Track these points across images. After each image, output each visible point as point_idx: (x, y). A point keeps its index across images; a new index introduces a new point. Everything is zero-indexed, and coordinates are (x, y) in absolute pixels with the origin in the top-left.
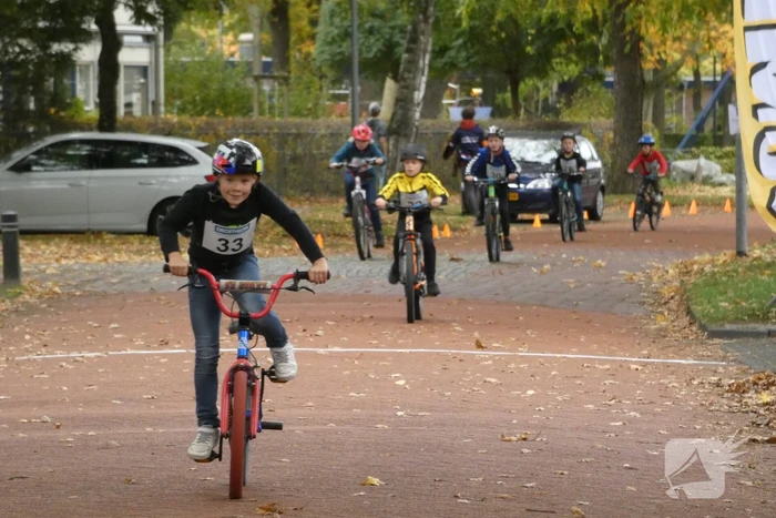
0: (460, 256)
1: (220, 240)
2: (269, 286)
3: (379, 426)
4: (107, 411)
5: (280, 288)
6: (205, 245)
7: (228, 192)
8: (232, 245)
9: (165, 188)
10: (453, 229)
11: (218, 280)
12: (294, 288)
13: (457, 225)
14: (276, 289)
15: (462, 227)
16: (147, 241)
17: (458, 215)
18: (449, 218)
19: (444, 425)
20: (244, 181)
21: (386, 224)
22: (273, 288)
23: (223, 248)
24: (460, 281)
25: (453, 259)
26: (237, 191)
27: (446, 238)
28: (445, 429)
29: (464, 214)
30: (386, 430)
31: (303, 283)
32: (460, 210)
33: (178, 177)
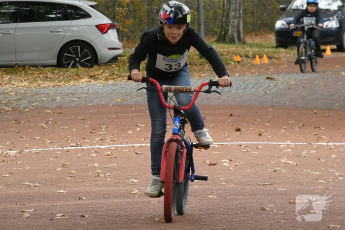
0: (273, 77)
1: (167, 65)
2: (192, 90)
3: (210, 196)
4: (23, 191)
5: (199, 92)
6: (157, 66)
7: (169, 35)
8: (173, 67)
9: (68, 34)
10: (270, 58)
11: (161, 85)
12: (208, 92)
13: (272, 55)
14: (198, 92)
15: (276, 56)
16: (56, 71)
17: (274, 47)
18: (266, 50)
19: (256, 195)
20: (179, 28)
21: (223, 55)
22: (195, 91)
23: (169, 68)
24: (272, 94)
25: (268, 78)
26: (175, 34)
27: (264, 64)
28: (256, 197)
29: (277, 47)
30: (215, 199)
31: (214, 88)
32: (275, 45)
33: (78, 26)
